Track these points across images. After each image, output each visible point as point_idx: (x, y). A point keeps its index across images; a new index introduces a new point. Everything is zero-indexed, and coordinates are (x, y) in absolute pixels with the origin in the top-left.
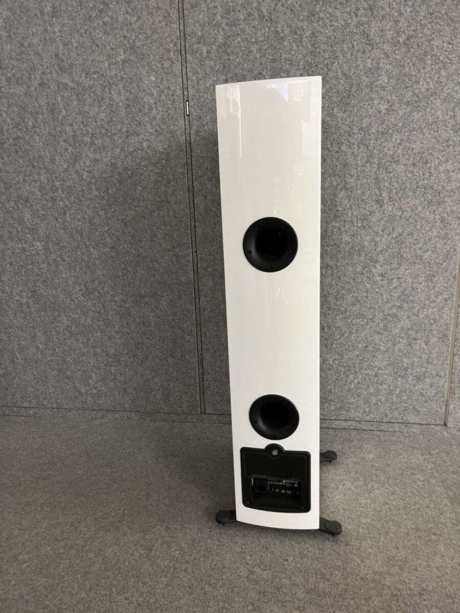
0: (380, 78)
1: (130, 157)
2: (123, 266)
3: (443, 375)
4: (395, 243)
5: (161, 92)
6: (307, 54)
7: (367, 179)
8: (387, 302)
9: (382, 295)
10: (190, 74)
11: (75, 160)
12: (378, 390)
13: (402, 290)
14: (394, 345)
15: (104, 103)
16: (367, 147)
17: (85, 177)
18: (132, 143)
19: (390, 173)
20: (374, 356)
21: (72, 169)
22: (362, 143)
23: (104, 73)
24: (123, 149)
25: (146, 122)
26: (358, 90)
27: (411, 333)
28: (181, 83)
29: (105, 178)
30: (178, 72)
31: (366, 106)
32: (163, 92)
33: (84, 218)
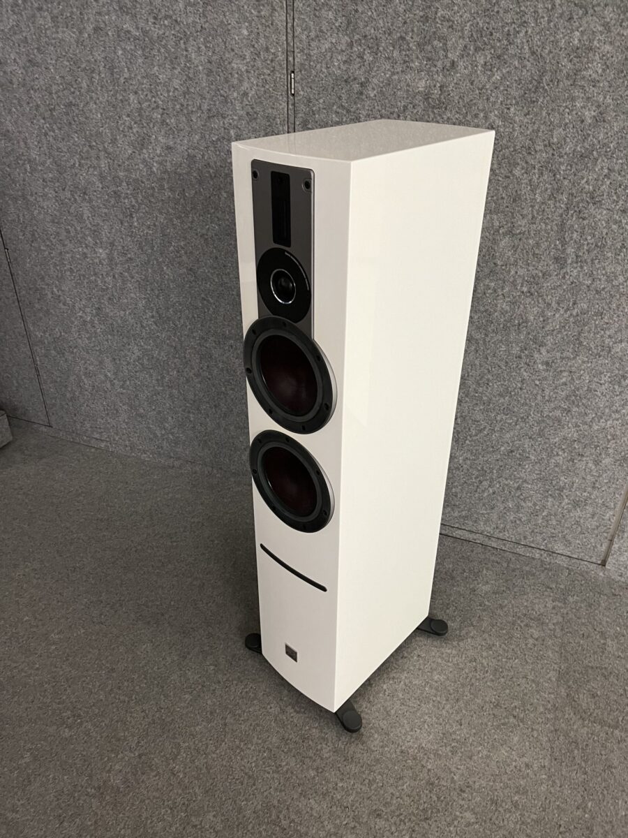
0: (590, 65)
1: (213, 149)
2: (203, 296)
3: (613, 506)
4: (573, 323)
5: (256, 54)
6: (478, 13)
7: (546, 224)
8: (548, 401)
9: (543, 391)
10: (299, 30)
11: (143, 142)
12: (518, 507)
13: (573, 388)
14: (550, 456)
15: (179, 65)
16: (554, 175)
17: (155, 169)
18: (215, 128)
19: (584, 219)
20: (520, 465)
21: (139, 157)
22: (547, 166)
23: (179, 19)
24: (203, 137)
25: (235, 99)
26: (552, 81)
27: (577, 447)
28: (285, 42)
29: (180, 174)
30: (281, 26)
31: (561, 109)
32: (258, 55)
33: (155, 225)
